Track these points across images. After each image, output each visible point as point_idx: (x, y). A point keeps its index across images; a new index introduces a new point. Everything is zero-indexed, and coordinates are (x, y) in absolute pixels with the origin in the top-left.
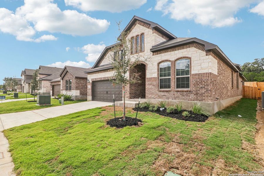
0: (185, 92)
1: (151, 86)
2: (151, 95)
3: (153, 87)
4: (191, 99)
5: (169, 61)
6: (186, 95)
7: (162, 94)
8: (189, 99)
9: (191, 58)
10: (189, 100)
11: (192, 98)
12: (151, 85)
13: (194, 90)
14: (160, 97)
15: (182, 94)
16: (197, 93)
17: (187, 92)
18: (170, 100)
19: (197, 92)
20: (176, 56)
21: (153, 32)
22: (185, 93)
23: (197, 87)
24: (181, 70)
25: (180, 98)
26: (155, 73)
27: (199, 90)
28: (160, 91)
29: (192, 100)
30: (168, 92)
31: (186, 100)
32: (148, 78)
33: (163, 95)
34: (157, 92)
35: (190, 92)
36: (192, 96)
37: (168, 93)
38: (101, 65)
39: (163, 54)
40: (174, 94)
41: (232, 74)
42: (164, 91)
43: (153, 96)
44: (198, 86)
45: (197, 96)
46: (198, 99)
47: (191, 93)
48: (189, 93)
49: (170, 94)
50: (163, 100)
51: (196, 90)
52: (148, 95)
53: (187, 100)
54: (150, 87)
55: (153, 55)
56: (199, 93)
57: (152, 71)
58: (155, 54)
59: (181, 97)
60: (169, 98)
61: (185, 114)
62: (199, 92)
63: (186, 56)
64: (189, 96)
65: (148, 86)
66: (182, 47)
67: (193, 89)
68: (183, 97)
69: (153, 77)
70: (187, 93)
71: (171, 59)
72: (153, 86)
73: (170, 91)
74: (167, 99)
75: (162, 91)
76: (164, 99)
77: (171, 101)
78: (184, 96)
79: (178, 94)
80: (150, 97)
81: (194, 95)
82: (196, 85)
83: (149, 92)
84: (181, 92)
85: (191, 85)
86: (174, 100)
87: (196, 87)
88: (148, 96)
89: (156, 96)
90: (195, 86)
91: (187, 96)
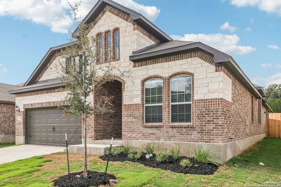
0: (185, 128)
1: (131, 118)
2: (130, 134)
3: (134, 120)
4: (193, 139)
5: (161, 77)
6: (186, 132)
7: (150, 131)
8: (190, 139)
9: (193, 74)
10: (190, 141)
11: (194, 137)
12: (130, 116)
13: (198, 126)
14: (145, 136)
15: (179, 132)
16: (202, 130)
17: (188, 127)
18: (162, 141)
19: (202, 128)
20: (170, 69)
21: (134, 28)
22: (184, 130)
23: (203, 121)
24: (179, 92)
25: (176, 139)
26: (137, 97)
27: (206, 126)
28: (146, 127)
29: (194, 141)
30: (158, 127)
31: (185, 141)
32: (126, 105)
33: (150, 134)
34: (142, 129)
35: (192, 128)
36: (195, 135)
37: (159, 130)
38: (41, 80)
39: (150, 66)
40: (167, 132)
41: (252, 101)
42: (151, 127)
43: (134, 135)
44: (203, 119)
45: (202, 135)
46: (204, 140)
47: (193, 130)
48: (191, 130)
49: (161, 132)
50: (150, 141)
51: (201, 126)
52: (126, 133)
53: (187, 141)
54: (130, 120)
55: (135, 66)
56: (205, 130)
57: (134, 93)
58: (137, 64)
59: (178, 136)
60: (160, 138)
61: (184, 163)
62: (206, 128)
63: (187, 70)
64: (191, 135)
65: (126, 118)
66: (181, 57)
67: (196, 123)
68: (181, 137)
69: (134, 103)
70: (187, 130)
71: (163, 75)
72: (135, 118)
73: (161, 127)
74: (158, 140)
75: (149, 127)
76: (152, 140)
77: (163, 143)
78: (183, 134)
79: (174, 132)
80: (129, 137)
81: (198, 133)
82: (200, 117)
83: (128, 128)
84: (178, 128)
85: (193, 117)
86: (168, 140)
87: (200, 121)
88: (126, 135)
89: (139, 135)
90: (199, 119)
91: (188, 135)
